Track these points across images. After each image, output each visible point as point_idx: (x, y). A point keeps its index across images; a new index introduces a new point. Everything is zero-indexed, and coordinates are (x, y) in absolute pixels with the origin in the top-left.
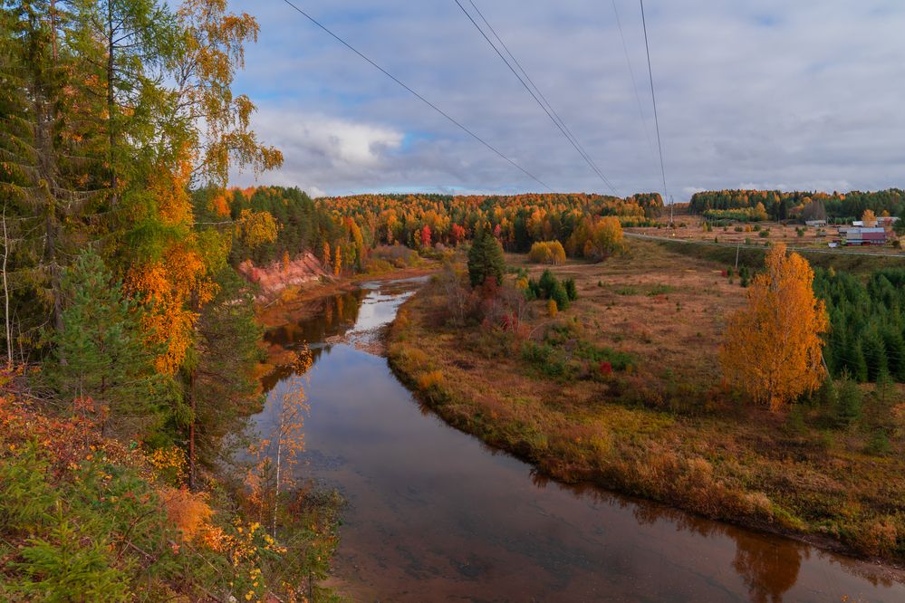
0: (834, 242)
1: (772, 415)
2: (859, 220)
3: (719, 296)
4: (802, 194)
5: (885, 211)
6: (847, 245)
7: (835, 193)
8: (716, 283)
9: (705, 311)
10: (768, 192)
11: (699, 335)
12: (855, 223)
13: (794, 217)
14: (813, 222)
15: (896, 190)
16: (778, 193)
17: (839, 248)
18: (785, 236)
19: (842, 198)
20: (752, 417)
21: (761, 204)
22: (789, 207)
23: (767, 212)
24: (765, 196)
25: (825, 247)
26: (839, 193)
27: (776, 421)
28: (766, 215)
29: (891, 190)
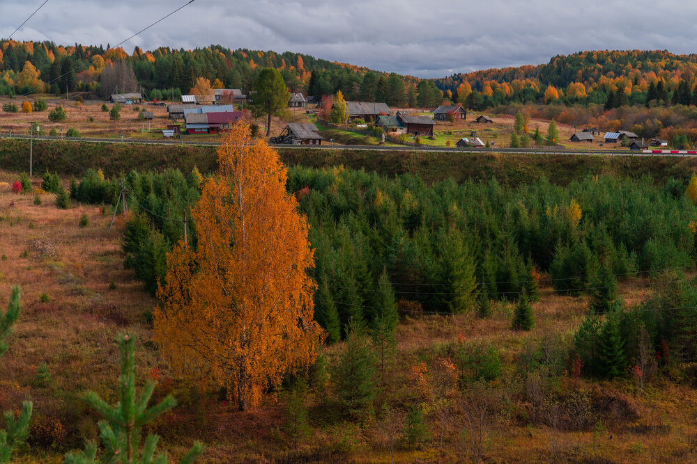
0: (170, 127)
1: (251, 417)
2: (187, 92)
3: (31, 227)
4: (88, 49)
5: (218, 80)
6: (189, 132)
7: (137, 49)
8: (12, 204)
9: (25, 255)
10: (36, 45)
11: (44, 299)
12: (185, 98)
13: (87, 88)
14: (123, 97)
15: (218, 47)
16: (50, 46)
17: (178, 137)
18: (92, 120)
19: (151, 59)
20: (222, 428)
21: (29, 65)
22: (78, 71)
23: (42, 77)
24: (30, 51)
25: (158, 136)
26: (144, 51)
27: (259, 426)
28: (41, 84)
29: (213, 47)
